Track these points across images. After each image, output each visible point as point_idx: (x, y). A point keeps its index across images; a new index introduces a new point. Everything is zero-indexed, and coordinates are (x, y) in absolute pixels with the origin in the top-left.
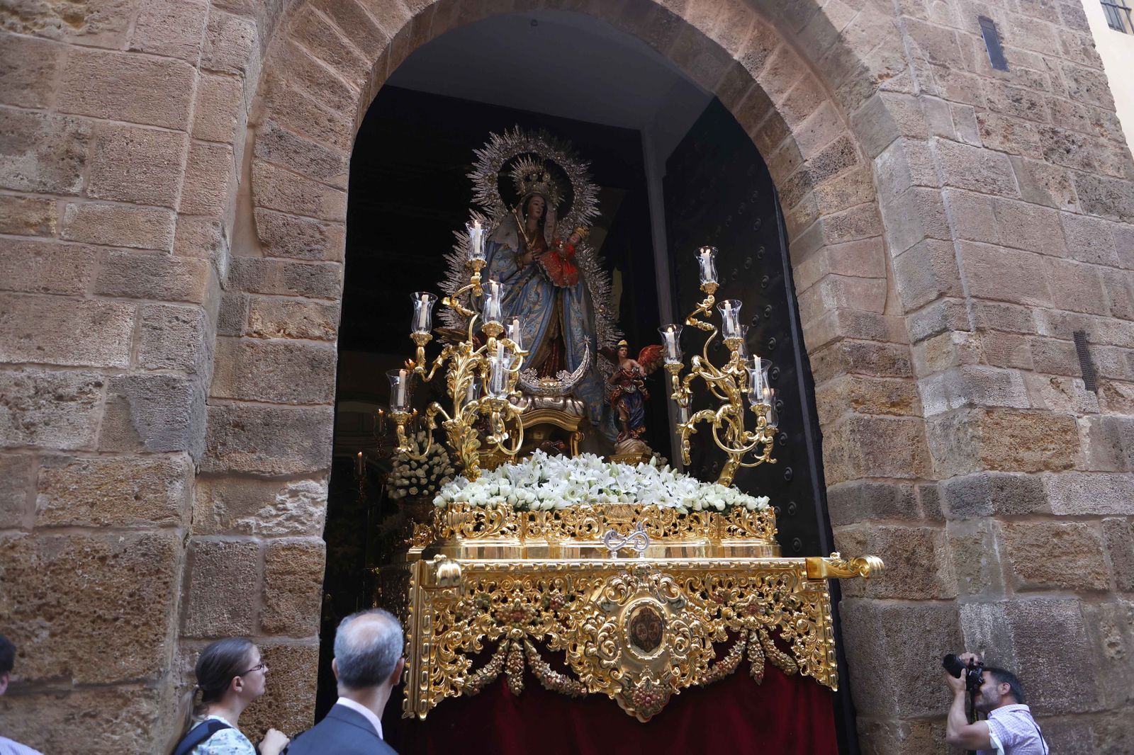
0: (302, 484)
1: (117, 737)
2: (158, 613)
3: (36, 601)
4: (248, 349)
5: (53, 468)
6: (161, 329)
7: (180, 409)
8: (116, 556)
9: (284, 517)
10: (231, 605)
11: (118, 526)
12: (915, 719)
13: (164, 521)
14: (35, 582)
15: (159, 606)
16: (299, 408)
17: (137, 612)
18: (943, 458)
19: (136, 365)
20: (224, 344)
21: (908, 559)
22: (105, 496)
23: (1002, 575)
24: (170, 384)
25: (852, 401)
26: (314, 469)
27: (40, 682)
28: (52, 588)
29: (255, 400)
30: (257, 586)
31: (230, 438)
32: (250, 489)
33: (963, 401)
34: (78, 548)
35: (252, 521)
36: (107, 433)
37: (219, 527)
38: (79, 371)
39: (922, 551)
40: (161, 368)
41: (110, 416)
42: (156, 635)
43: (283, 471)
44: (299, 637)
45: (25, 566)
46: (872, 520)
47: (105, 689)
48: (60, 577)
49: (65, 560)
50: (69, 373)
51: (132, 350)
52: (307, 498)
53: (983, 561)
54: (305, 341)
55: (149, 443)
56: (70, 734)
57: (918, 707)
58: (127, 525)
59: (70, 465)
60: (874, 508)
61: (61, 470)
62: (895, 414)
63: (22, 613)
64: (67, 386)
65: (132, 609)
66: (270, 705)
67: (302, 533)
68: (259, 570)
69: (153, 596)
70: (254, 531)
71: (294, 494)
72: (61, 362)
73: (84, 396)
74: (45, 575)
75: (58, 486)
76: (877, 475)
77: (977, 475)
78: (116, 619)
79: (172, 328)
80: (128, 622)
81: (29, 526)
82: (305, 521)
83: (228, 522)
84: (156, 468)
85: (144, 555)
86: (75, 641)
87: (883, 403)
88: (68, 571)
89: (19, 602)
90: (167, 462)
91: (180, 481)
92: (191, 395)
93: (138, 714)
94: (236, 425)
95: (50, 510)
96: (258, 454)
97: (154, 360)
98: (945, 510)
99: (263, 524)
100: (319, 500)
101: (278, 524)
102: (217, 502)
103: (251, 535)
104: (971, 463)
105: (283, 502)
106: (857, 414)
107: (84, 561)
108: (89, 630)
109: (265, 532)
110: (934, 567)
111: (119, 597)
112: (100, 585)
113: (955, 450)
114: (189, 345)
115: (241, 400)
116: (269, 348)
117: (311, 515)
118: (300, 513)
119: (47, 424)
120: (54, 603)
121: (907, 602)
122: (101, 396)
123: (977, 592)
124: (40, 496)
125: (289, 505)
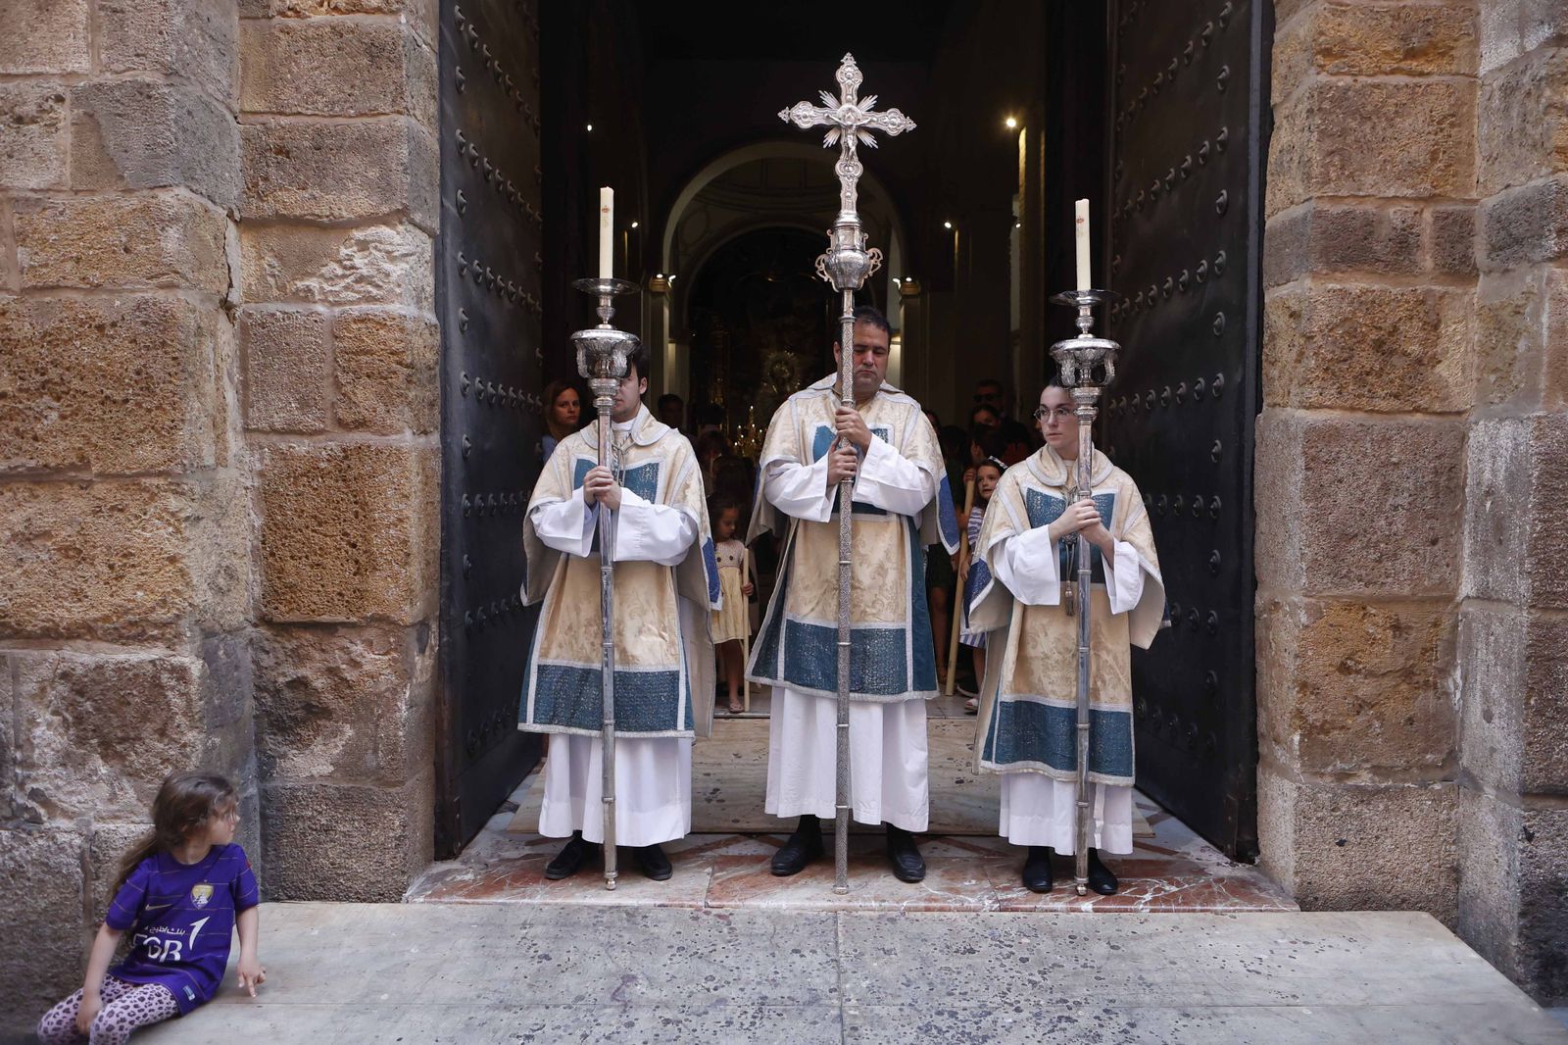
0: (371, 232)
1: (148, 535)
2: (171, 395)
3: (38, 377)
4: (282, 36)
5: (28, 213)
6: (122, 12)
7: (160, 127)
8: (114, 325)
9: (352, 278)
10: (299, 392)
11: (110, 287)
12: (1336, 598)
13: (161, 280)
14: (32, 354)
15: (171, 387)
16: (359, 121)
17: (147, 393)
18: (1495, 155)
19: (99, 68)
20: (250, 30)
21: (1378, 345)
22: (90, 248)
23: (1544, 369)
24: (143, 91)
25: (1318, 53)
26: (385, 209)
27: (58, 470)
28: (52, 363)
29: (299, 113)
30: (327, 369)
31: (272, 170)
32: (305, 239)
33: (1546, 32)
34: (72, 314)
35: (313, 283)
36: (79, 166)
37: (276, 292)
38: (33, 82)
39: (1412, 329)
40: (129, 69)
41: (78, 145)
42: (173, 421)
43: (344, 214)
44: (383, 435)
45: (19, 336)
46: (1315, 275)
47: (128, 481)
48: (59, 350)
49: (60, 329)
50: (24, 84)
51: (91, 45)
52: (380, 251)
53: (1522, 345)
54: (359, 17)
55: (130, 176)
56: (101, 527)
57: (1345, 580)
58: (120, 285)
59: (44, 209)
60: (1325, 254)
61: (35, 216)
62: (1411, 73)
63: (27, 390)
64: (25, 103)
65: (141, 389)
66: (356, 515)
67: (378, 300)
68: (327, 347)
69: (162, 374)
70: (317, 297)
71: (363, 245)
72: (12, 70)
73: (46, 116)
74: (43, 347)
75: (36, 236)
76: (1344, 193)
77: (1540, 182)
78: (126, 401)
79: (135, 8)
80: (139, 405)
81: (16, 289)
82: (381, 284)
83: (285, 286)
84: (142, 211)
85: (145, 323)
86: (86, 424)
87: (1386, 53)
88: (66, 342)
89: (21, 378)
90: (154, 201)
91: (175, 228)
92: (172, 106)
93: (166, 510)
94: (280, 151)
95: (32, 267)
96: (310, 191)
97: (120, 58)
98: (1480, 254)
99: (327, 287)
100: (395, 254)
101: (347, 288)
102: (269, 258)
103: (315, 302)
104: (1536, 158)
105: (350, 258)
106: (1323, 78)
107: (80, 330)
108: (100, 412)
109: (331, 299)
110: (1434, 357)
111: (125, 374)
112: (102, 360)
113: (1516, 136)
114: (161, 33)
115: (281, 113)
116: (310, 33)
117: (388, 275)
118: (373, 272)
119: (10, 156)
120: (57, 380)
121: (1360, 415)
122: (64, 113)
123: (1502, 398)
124: (20, 249)
125: (358, 261)
